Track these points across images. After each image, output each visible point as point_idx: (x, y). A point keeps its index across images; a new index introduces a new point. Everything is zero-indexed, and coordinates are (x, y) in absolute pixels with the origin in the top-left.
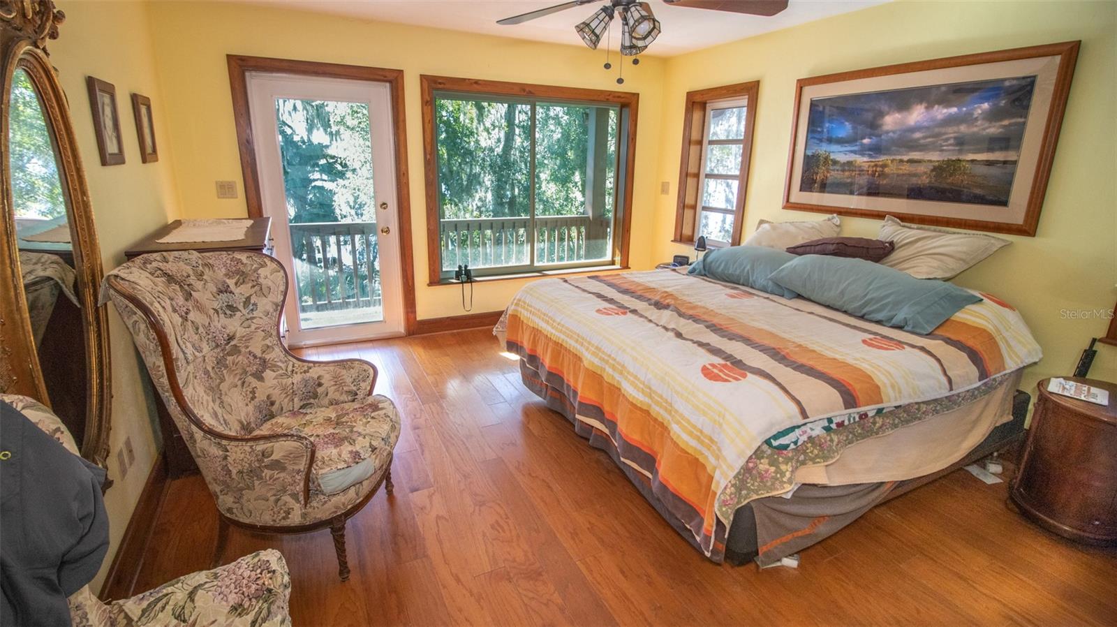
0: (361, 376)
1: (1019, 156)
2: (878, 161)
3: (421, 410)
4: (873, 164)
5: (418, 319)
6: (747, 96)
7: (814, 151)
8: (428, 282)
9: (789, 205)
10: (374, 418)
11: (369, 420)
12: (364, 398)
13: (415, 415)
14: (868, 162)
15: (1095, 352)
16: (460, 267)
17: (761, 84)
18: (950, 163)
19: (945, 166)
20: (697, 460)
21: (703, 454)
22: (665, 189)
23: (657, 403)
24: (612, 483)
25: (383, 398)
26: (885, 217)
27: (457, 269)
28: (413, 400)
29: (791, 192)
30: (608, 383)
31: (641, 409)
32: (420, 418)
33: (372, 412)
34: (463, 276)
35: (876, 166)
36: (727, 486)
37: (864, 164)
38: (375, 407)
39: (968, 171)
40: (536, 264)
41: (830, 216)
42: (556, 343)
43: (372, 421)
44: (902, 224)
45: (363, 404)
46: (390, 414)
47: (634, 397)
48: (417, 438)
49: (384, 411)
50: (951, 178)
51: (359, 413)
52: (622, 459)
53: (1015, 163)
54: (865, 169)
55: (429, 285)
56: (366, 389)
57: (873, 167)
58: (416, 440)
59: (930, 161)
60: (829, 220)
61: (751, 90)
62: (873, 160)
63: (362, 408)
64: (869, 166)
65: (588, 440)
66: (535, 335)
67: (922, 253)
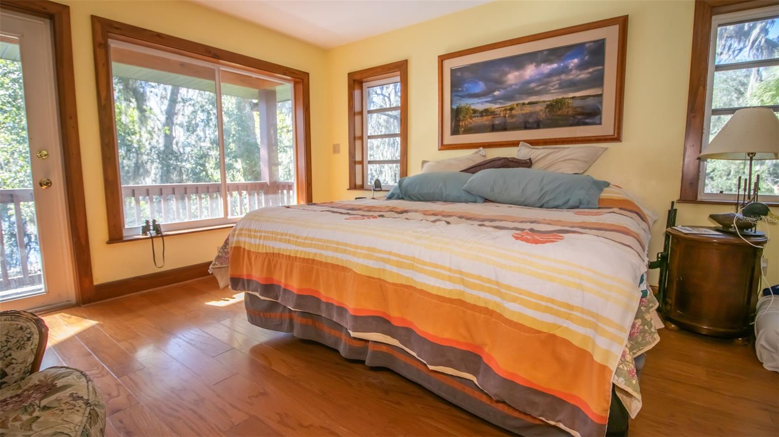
0: (15, 340)
1: (603, 91)
2: (507, 106)
3: (118, 385)
4: (503, 109)
5: (95, 283)
6: (399, 73)
7: (458, 105)
8: (107, 239)
9: (444, 147)
10: (49, 408)
11: (36, 414)
12: (23, 379)
13: (109, 395)
14: (499, 108)
15: (676, 210)
16: (147, 222)
17: (409, 63)
18: (557, 102)
19: (554, 104)
20: (553, 336)
21: (560, 327)
22: (336, 149)
23: (474, 286)
24: (399, 403)
25: (63, 370)
26: (519, 144)
27: (144, 225)
28: (103, 376)
29: (444, 137)
30: (393, 284)
31: (451, 301)
32: (118, 396)
33: (41, 400)
34: (151, 232)
35: (506, 110)
36: (624, 352)
37: (497, 110)
38: (49, 387)
39: (571, 105)
40: (230, 217)
41: (476, 150)
42: (305, 260)
43: (44, 416)
44: (532, 147)
45: (20, 388)
46: (83, 393)
47: (439, 288)
48: (119, 424)
49: (68, 392)
50: (560, 111)
51: (11, 406)
52: (431, 367)
53: (601, 95)
54: (498, 113)
55: (108, 243)
56: (24, 362)
57: (504, 111)
58: (118, 428)
59: (544, 102)
60: (476, 153)
61: (401, 68)
62: (503, 106)
63: (18, 396)
64: (501, 111)
65: (363, 362)
66: (269, 260)
67: (559, 161)
